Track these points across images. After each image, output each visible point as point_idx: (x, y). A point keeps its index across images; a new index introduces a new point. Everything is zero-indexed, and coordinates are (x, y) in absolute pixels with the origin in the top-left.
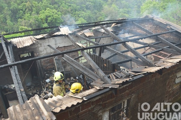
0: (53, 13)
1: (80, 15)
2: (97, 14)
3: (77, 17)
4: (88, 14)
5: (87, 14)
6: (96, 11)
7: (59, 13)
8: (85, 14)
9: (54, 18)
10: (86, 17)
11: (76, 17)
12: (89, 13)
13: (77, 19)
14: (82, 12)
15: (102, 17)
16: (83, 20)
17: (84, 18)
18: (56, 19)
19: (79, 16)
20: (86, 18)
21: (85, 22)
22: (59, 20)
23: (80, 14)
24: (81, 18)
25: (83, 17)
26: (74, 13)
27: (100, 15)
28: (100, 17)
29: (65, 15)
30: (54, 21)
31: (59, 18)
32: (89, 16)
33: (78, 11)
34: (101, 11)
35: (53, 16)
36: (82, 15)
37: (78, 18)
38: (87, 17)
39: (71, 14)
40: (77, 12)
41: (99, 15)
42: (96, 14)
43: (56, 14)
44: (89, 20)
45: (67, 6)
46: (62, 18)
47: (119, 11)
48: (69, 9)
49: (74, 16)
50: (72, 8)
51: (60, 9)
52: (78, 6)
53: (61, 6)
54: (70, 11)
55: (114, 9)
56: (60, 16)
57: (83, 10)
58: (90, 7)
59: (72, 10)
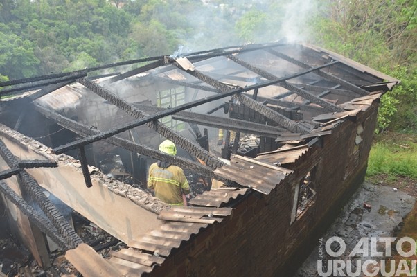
0: (12, 42)
1: (80, 46)
2: (120, 42)
3: (73, 51)
4: (99, 44)
5: (95, 43)
6: (115, 36)
7: (27, 42)
8: (91, 43)
9: (14, 56)
10: (95, 51)
11: (70, 51)
12: (100, 42)
13: (72, 56)
14: (83, 39)
15: (131, 49)
16: (89, 57)
17: (89, 53)
18: (20, 58)
19: (78, 48)
20: (94, 54)
21: (94, 62)
22: (29, 61)
23: (79, 44)
24: (82, 53)
25: (88, 50)
26: (64, 42)
27: (126, 44)
28: (128, 50)
29: (43, 48)
31: (28, 55)
32: (101, 47)
33: (72, 37)
34: (127, 37)
35: (11, 49)
36: (85, 46)
37: (76, 53)
38: (98, 51)
39: (57, 46)
40: (70, 39)
41: (124, 44)
42: (117, 43)
43: (20, 44)
44: (103, 58)
45: (46, 26)
46: (37, 55)
47: (166, 33)
48: (52, 33)
49: (65, 50)
50: (58, 30)
51: (27, 32)
52: (71, 27)
53: (29, 25)
54: (53, 37)
55: (156, 31)
56: (30, 50)
57: (86, 35)
58: (102, 26)
59: (58, 36)
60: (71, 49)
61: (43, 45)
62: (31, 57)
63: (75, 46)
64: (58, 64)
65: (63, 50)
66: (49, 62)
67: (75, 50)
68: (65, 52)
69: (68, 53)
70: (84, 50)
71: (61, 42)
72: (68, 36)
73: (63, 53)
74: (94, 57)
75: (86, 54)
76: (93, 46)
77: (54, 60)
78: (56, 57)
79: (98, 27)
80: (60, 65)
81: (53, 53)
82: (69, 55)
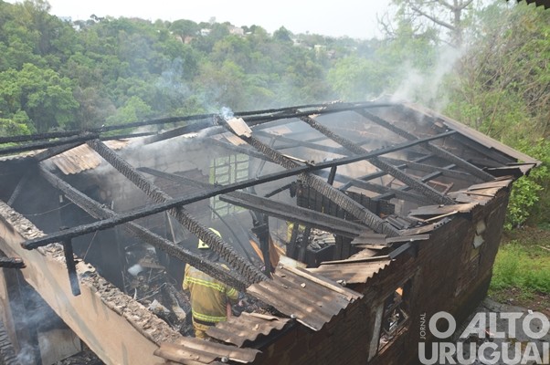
0: (47, 79)
1: (132, 87)
2: (183, 87)
3: (121, 94)
4: (156, 88)
5: (152, 85)
7: (66, 80)
8: (146, 85)
9: (47, 96)
10: (151, 95)
11: (118, 93)
13: (121, 100)
15: (196, 96)
16: (141, 103)
17: (143, 99)
18: (55, 100)
19: (130, 90)
20: (149, 99)
21: (147, 109)
22: (65, 104)
23: (130, 86)
24: (133, 97)
25: (142, 94)
26: (112, 82)
27: (191, 90)
29: (84, 88)
30: (48, 103)
31: (65, 96)
32: (158, 91)
33: (122, 77)
34: (192, 80)
35: (45, 88)
36: (138, 89)
37: (126, 97)
39: (102, 86)
40: (120, 79)
41: (188, 89)
43: (56, 82)
44: (159, 105)
45: (91, 60)
46: (76, 96)
47: (244, 78)
48: (98, 70)
49: (113, 92)
50: (106, 67)
51: (66, 68)
52: (123, 63)
53: (70, 59)
54: (98, 75)
55: (230, 74)
56: (68, 90)
57: (140, 75)
58: (161, 65)
59: (105, 73)
60: (120, 91)
61: (85, 85)
62: (68, 99)
63: (126, 89)
64: (102, 109)
65: (109, 92)
66: (91, 107)
67: (125, 93)
68: (111, 95)
69: (115, 96)
70: (136, 94)
71: (108, 82)
72: (117, 74)
73: (109, 95)
74: (149, 103)
75: (138, 99)
76: (148, 89)
77: (97, 104)
78: (99, 101)
79: (156, 65)
81: (96, 96)
82: (117, 99)
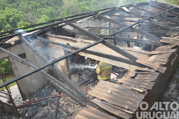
0: (14, 12)
1: (42, 11)
2: (59, 9)
3: (39, 14)
6: (57, 6)
7: (20, 12)
9: (15, 18)
10: (49, 13)
11: (38, 14)
12: (50, 10)
14: (43, 9)
15: (64, 12)
16: (46, 16)
18: (18, 19)
19: (41, 13)
21: (48, 18)
22: (22, 20)
23: (41, 11)
24: (43, 15)
25: (46, 14)
28: (63, 12)
29: (27, 14)
30: (16, 20)
31: (21, 17)
32: (51, 12)
33: (38, 8)
34: (62, 7)
35: (14, 15)
36: (44, 12)
37: (41, 15)
39: (32, 12)
41: (61, 10)
43: (17, 13)
44: (52, 16)
45: (27, 4)
46: (25, 17)
47: (79, 4)
48: (30, 7)
49: (36, 14)
50: (32, 6)
51: (19, 7)
52: (38, 4)
53: (20, 4)
54: (30, 9)
56: (22, 15)
57: (44, 7)
59: (32, 8)
60: (38, 13)
61: (27, 13)
64: (34, 20)
65: (35, 14)
66: (30, 20)
67: (40, 14)
68: (36, 15)
69: (37, 15)
71: (34, 11)
73: (35, 15)
74: (48, 16)
76: (48, 11)
77: (32, 19)
78: (32, 17)
79: (49, 3)
80: (35, 20)
81: (31, 16)
82: (38, 16)
